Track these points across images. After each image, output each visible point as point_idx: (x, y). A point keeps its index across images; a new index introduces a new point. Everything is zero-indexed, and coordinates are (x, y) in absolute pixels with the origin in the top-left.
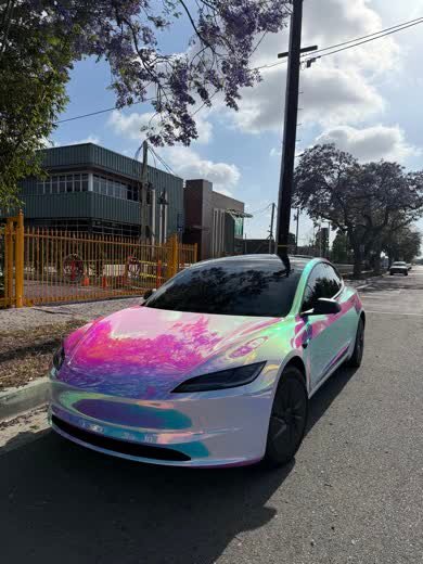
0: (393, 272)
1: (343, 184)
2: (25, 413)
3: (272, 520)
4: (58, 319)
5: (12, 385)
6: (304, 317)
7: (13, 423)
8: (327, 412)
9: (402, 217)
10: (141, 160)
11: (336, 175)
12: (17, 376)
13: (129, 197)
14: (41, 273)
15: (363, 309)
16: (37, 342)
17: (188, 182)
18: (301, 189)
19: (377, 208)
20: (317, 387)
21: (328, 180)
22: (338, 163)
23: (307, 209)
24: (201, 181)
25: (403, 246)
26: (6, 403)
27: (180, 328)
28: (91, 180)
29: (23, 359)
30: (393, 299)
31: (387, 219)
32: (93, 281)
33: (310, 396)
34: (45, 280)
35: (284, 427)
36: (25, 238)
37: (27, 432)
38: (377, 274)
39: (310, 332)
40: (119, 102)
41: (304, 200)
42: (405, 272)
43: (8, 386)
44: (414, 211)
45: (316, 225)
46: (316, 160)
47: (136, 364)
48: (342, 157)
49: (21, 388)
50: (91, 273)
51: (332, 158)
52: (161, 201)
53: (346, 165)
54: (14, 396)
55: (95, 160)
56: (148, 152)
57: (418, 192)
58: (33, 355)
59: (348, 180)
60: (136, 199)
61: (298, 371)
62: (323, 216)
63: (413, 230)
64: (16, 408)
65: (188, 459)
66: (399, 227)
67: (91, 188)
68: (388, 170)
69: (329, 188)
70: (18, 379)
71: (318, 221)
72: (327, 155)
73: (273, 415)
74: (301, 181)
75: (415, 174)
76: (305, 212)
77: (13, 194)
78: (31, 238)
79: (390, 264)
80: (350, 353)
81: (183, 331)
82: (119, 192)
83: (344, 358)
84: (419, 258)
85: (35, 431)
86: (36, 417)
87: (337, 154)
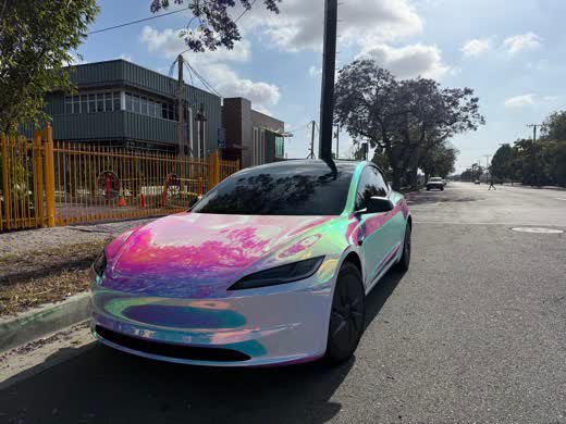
0: (429, 187)
1: (380, 100)
2: (65, 330)
3: (338, 415)
4: (95, 237)
5: (48, 301)
6: (358, 216)
7: (51, 340)
8: (381, 312)
9: (437, 133)
10: (176, 77)
11: (374, 92)
12: (53, 292)
13: (165, 116)
14: (73, 195)
15: (409, 213)
16: (74, 259)
17: (225, 100)
18: (341, 107)
19: (414, 125)
20: (372, 286)
21: (366, 96)
22: (376, 79)
23: (346, 126)
24: (240, 99)
25: (438, 162)
26: (42, 319)
27: (227, 233)
28: (123, 99)
29: (59, 275)
30: (433, 211)
31: (423, 136)
32: (130, 201)
33: (367, 292)
34: (79, 202)
35: (343, 323)
36: (55, 153)
37: (69, 348)
38: (415, 189)
39: (364, 230)
40: (153, 5)
41: (343, 118)
42: (441, 187)
43: (43, 302)
44: (449, 127)
45: (355, 142)
46: (354, 77)
47: (183, 270)
48: (380, 73)
49: (58, 303)
50: (128, 193)
51: (371, 75)
52: (199, 117)
53: (384, 82)
54: (51, 312)
55: (127, 77)
56: (184, 66)
57: (453, 109)
58: (70, 271)
59: (386, 97)
60: (171, 118)
61: (355, 267)
62: (362, 133)
63: (447, 146)
64: (53, 325)
65: (249, 358)
66: (435, 143)
67: (124, 107)
68: (425, 87)
69: (367, 104)
70: (55, 295)
71: (357, 139)
72: (366, 71)
73: (333, 310)
74: (340, 98)
75: (451, 91)
76: (344, 129)
77: (39, 109)
78: (61, 154)
79: (427, 180)
80: (398, 256)
81: (230, 237)
82: (154, 111)
83: (393, 261)
84: (453, 174)
85: (77, 347)
86: (76, 333)
87: (375, 71)
